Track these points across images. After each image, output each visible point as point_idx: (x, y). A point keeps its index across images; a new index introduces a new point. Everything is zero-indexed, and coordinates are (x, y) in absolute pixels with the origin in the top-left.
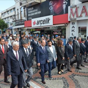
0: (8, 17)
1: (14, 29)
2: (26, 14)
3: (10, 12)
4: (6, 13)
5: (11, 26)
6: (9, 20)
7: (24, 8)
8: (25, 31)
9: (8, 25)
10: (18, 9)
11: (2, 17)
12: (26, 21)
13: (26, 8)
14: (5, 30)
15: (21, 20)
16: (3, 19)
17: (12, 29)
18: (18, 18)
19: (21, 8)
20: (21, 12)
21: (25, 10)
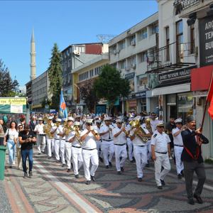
0: (131, 58)
1: (151, 98)
2: (197, 44)
3: (140, 40)
4: (126, 44)
5: (142, 88)
6: (135, 68)
7: (190, 23)
8: (194, 107)
9: (131, 86)
10: (167, 28)
11: (112, 56)
12: (196, 67)
13: (197, 21)
14: (121, 103)
15: (178, 64)
16: (115, 64)
17: (144, 99)
18: (168, 59)
19: (177, 23)
20: (178, 36)
21: (192, 30)
